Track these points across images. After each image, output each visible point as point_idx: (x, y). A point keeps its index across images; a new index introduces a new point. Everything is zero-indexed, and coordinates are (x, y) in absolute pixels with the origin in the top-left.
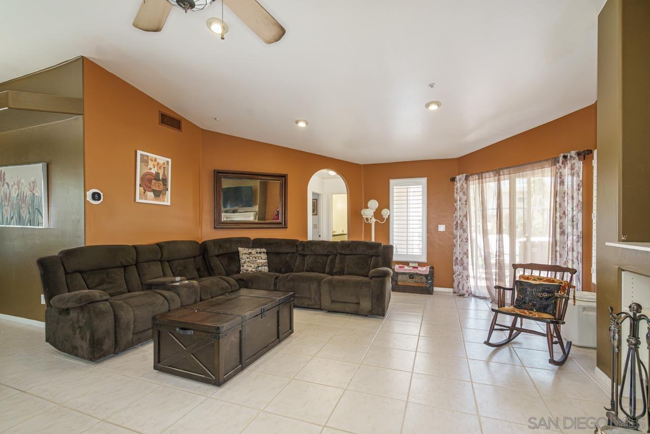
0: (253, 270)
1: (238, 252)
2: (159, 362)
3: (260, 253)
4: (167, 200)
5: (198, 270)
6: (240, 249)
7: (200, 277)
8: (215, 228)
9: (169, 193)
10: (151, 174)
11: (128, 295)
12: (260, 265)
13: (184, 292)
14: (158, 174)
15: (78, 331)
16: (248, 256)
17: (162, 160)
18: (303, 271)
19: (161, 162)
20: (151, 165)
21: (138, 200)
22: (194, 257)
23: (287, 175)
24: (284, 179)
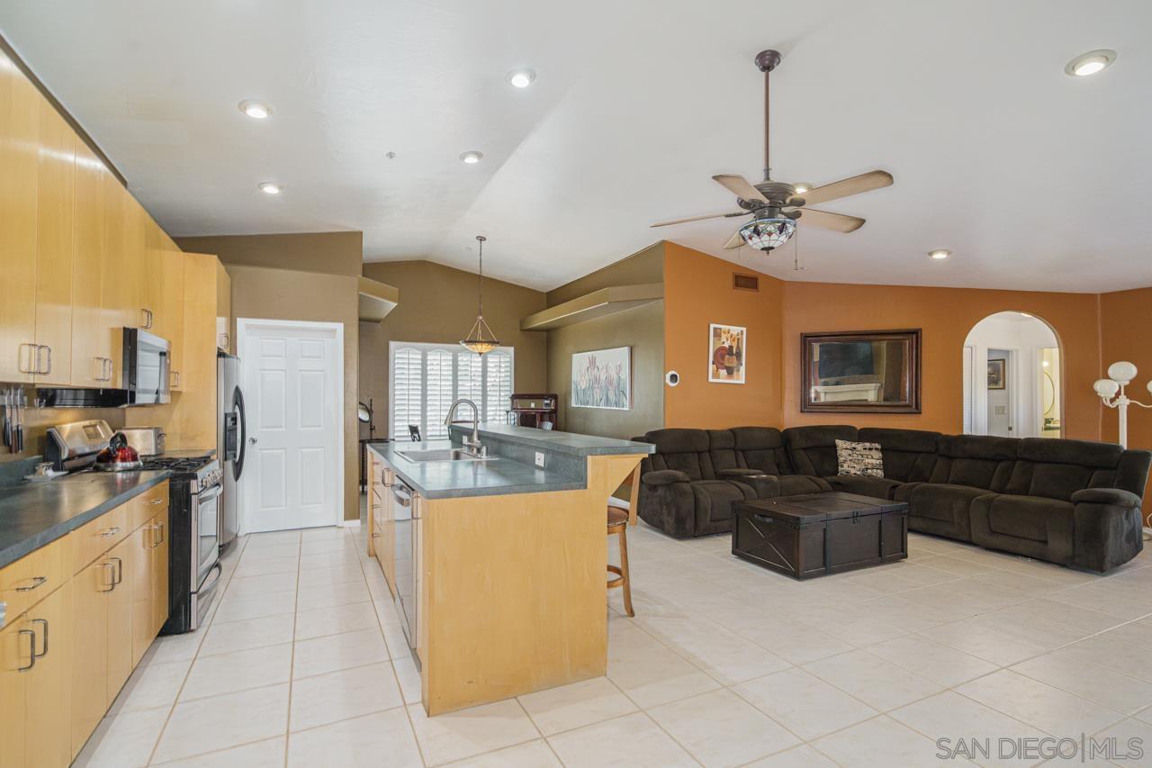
0: (859, 473)
1: (835, 446)
2: (737, 547)
3: (870, 449)
4: (740, 378)
5: (778, 465)
6: (839, 443)
7: (781, 474)
8: (802, 412)
9: (743, 369)
10: (723, 348)
11: (701, 482)
12: (870, 466)
13: (761, 486)
14: (731, 347)
15: (665, 507)
16: (850, 452)
17: (735, 330)
18: (946, 482)
19: (735, 333)
20: (723, 339)
21: (711, 380)
22: (774, 449)
23: (921, 330)
24: (914, 336)
